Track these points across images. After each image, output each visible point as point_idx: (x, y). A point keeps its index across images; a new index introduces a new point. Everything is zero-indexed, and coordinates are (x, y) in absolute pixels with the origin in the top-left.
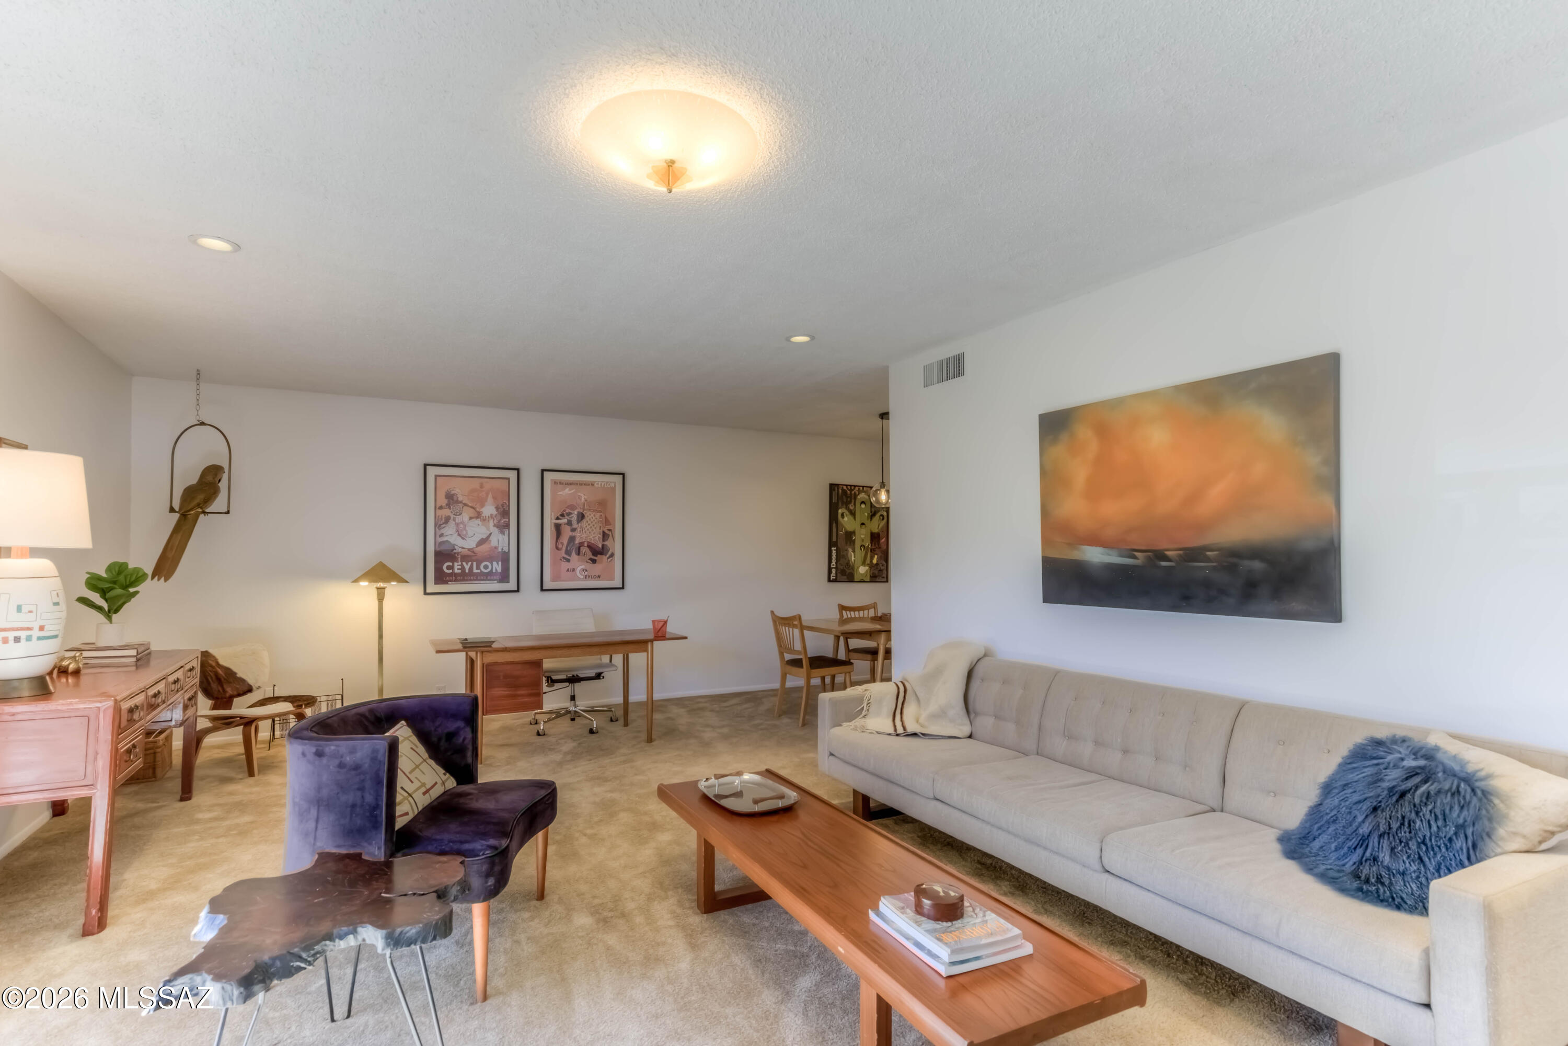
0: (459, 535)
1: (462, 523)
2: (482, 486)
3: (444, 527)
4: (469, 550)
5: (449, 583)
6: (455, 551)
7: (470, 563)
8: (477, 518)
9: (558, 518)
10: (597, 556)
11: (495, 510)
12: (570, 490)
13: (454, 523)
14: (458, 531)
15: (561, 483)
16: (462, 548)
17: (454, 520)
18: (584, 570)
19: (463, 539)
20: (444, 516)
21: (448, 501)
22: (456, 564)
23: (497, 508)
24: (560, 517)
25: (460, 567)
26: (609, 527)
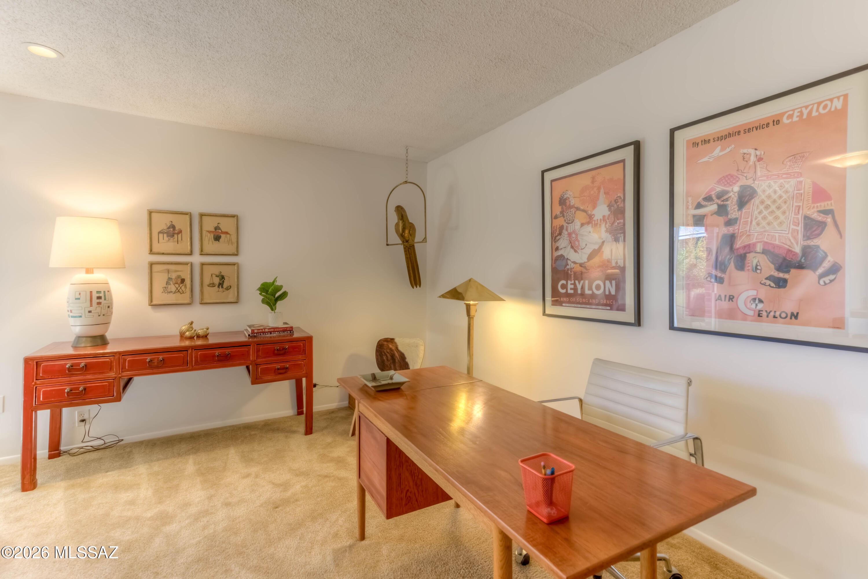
0: (572, 247)
1: (574, 232)
2: (593, 181)
3: (559, 239)
4: (581, 265)
5: (564, 305)
6: (568, 267)
7: (582, 282)
8: (588, 223)
9: (699, 206)
10: (788, 272)
11: (607, 209)
12: (722, 150)
13: (566, 233)
14: (571, 243)
15: (706, 141)
16: (574, 263)
17: (567, 230)
18: (754, 300)
19: (576, 251)
20: (558, 227)
21: (562, 208)
22: (569, 282)
23: (610, 206)
24: (704, 203)
25: (572, 286)
26: (824, 205)
